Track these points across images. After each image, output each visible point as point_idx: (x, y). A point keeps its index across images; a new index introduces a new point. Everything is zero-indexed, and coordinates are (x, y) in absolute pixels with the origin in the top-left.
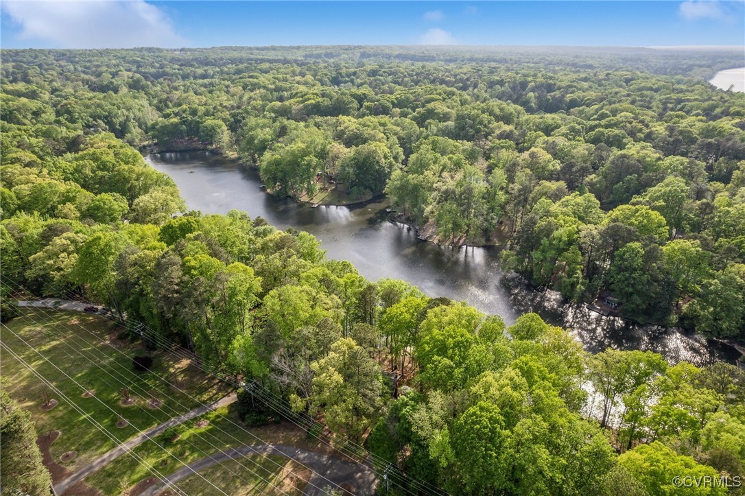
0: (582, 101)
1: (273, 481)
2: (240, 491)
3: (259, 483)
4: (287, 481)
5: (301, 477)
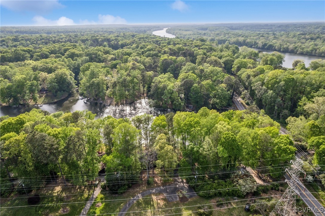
0: (126, 44)
1: (154, 204)
2: (147, 214)
3: (151, 208)
4: (159, 201)
5: (162, 197)
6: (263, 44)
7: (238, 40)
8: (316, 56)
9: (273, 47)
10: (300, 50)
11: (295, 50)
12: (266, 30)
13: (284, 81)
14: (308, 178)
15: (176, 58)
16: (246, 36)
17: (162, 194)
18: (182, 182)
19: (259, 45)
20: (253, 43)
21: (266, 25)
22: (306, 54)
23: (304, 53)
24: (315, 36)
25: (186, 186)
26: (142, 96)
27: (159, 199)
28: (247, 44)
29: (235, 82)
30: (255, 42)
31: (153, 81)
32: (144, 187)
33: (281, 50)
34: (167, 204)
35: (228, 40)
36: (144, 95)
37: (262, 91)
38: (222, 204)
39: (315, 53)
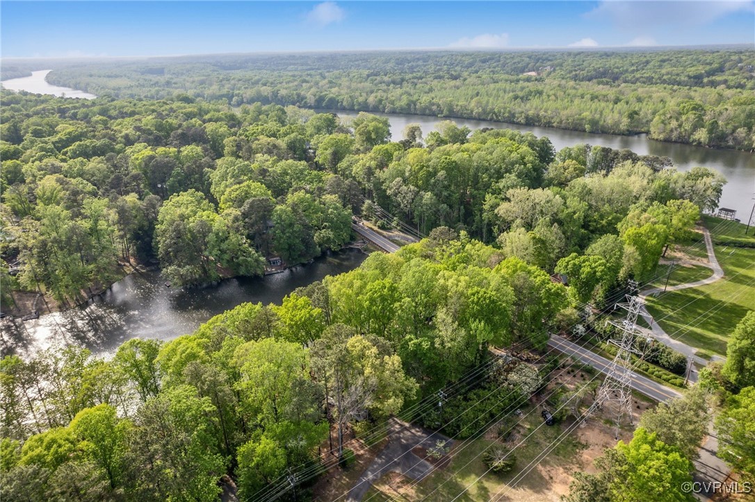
4: (402, 491)
5: (398, 480)
6: (317, 97)
7: (259, 92)
8: (417, 114)
9: (338, 102)
10: (389, 107)
11: (381, 106)
12: (300, 68)
13: (442, 169)
14: (578, 329)
15: (176, 149)
16: (272, 83)
17: (392, 472)
18: (404, 428)
19: (308, 101)
20: (296, 97)
21: (290, 56)
22: (401, 113)
23: (397, 111)
24: (398, 78)
25: (419, 434)
26: (125, 265)
27: (399, 487)
28: (281, 101)
29: (349, 186)
30: (298, 95)
31: (160, 218)
32: (341, 478)
33: (356, 108)
34: (422, 488)
35: (238, 95)
36: (129, 262)
37: (410, 196)
38: (509, 434)
39: (415, 109)
